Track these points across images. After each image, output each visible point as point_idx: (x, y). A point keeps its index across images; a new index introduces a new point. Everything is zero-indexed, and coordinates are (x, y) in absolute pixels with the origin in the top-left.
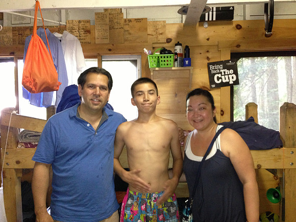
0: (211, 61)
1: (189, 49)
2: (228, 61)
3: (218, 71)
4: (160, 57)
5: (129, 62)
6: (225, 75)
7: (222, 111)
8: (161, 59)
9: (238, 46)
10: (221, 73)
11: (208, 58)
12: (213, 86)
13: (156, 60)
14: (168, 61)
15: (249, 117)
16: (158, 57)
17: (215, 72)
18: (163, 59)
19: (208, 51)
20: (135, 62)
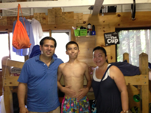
0: (106, 32)
1: (94, 27)
2: (114, 32)
3: (109, 37)
4: (80, 31)
5: (65, 33)
6: (112, 39)
7: (111, 57)
8: (81, 32)
9: (119, 25)
11: (104, 31)
12: (107, 45)
13: (78, 32)
14: (84, 33)
15: (125, 60)
16: (79, 31)
17: (108, 38)
18: (82, 32)
19: (104, 28)
20: (68, 33)
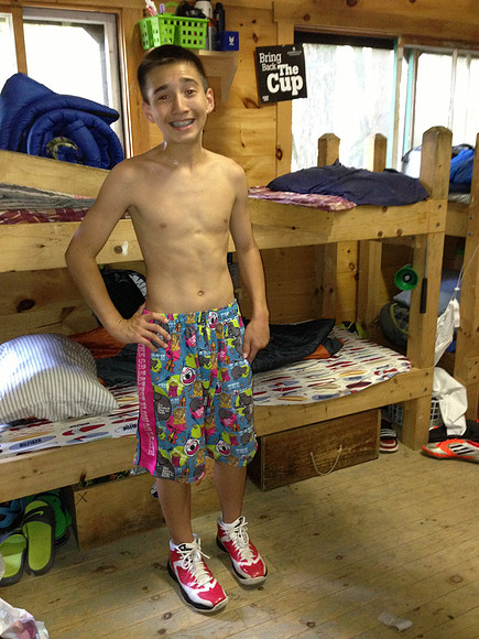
0: (260, 44)
2: (289, 48)
3: (274, 68)
4: (181, 23)
5: (81, 30)
6: (285, 76)
7: (279, 150)
8: (182, 28)
9: (307, 18)
10: (278, 71)
11: (255, 37)
12: (266, 98)
16: (178, 23)
17: (268, 68)
18: (187, 28)
19: (254, 22)
